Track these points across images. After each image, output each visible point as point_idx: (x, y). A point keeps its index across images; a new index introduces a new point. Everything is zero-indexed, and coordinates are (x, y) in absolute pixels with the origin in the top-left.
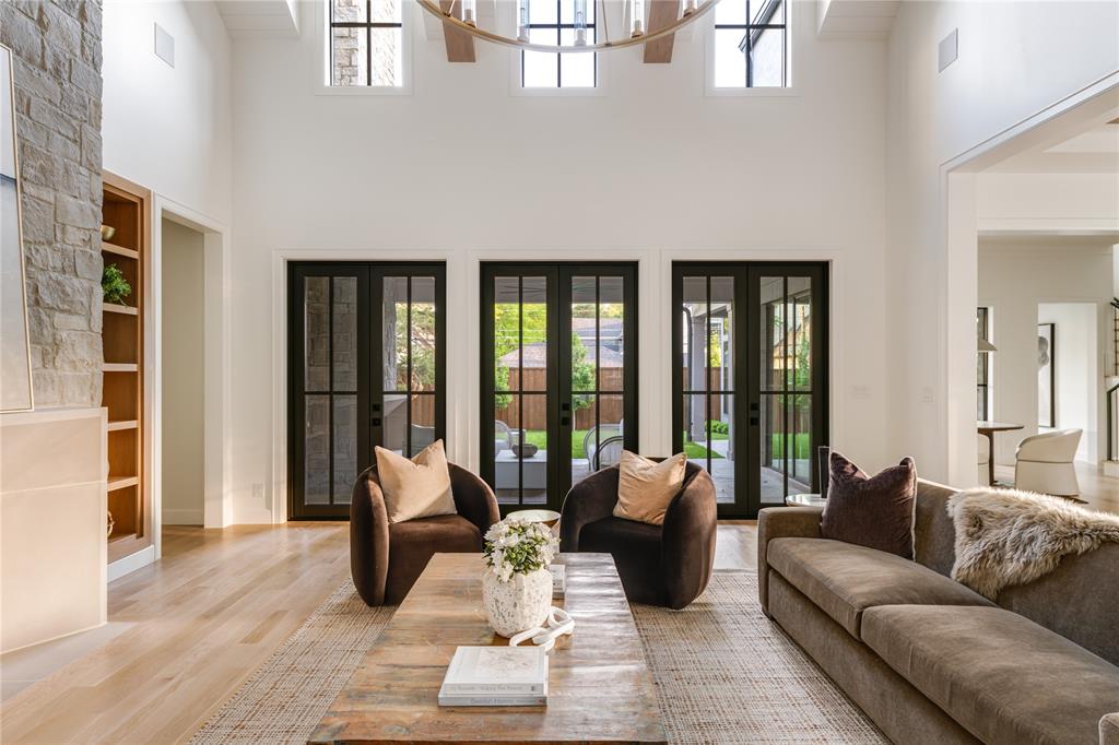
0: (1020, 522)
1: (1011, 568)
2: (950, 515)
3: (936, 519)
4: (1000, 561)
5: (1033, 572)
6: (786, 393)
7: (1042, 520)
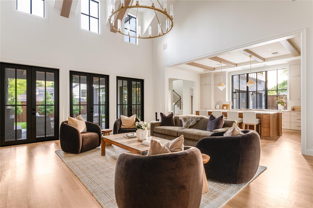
0: (191, 118)
1: (191, 124)
2: (180, 119)
3: (178, 120)
4: (189, 123)
5: (194, 124)
6: (136, 105)
7: (194, 117)
